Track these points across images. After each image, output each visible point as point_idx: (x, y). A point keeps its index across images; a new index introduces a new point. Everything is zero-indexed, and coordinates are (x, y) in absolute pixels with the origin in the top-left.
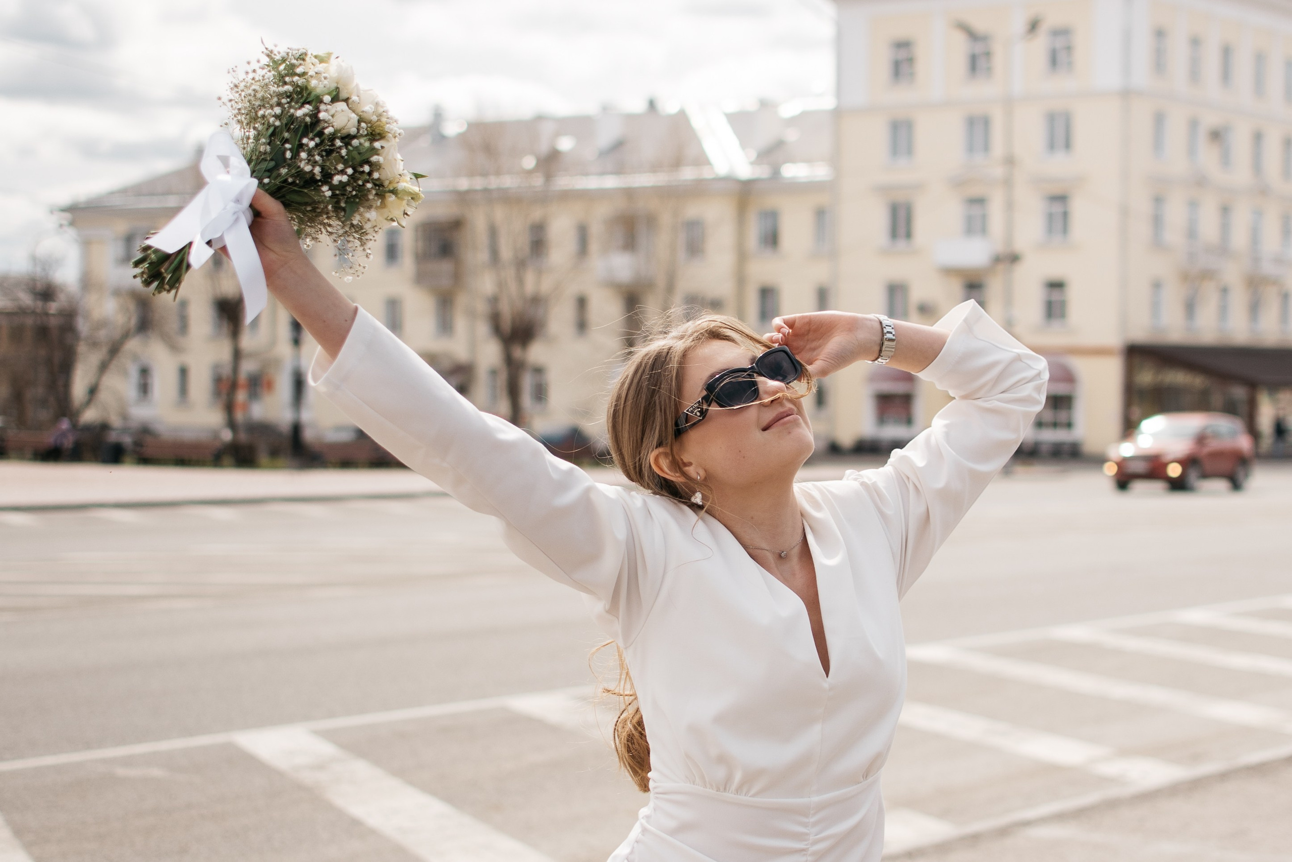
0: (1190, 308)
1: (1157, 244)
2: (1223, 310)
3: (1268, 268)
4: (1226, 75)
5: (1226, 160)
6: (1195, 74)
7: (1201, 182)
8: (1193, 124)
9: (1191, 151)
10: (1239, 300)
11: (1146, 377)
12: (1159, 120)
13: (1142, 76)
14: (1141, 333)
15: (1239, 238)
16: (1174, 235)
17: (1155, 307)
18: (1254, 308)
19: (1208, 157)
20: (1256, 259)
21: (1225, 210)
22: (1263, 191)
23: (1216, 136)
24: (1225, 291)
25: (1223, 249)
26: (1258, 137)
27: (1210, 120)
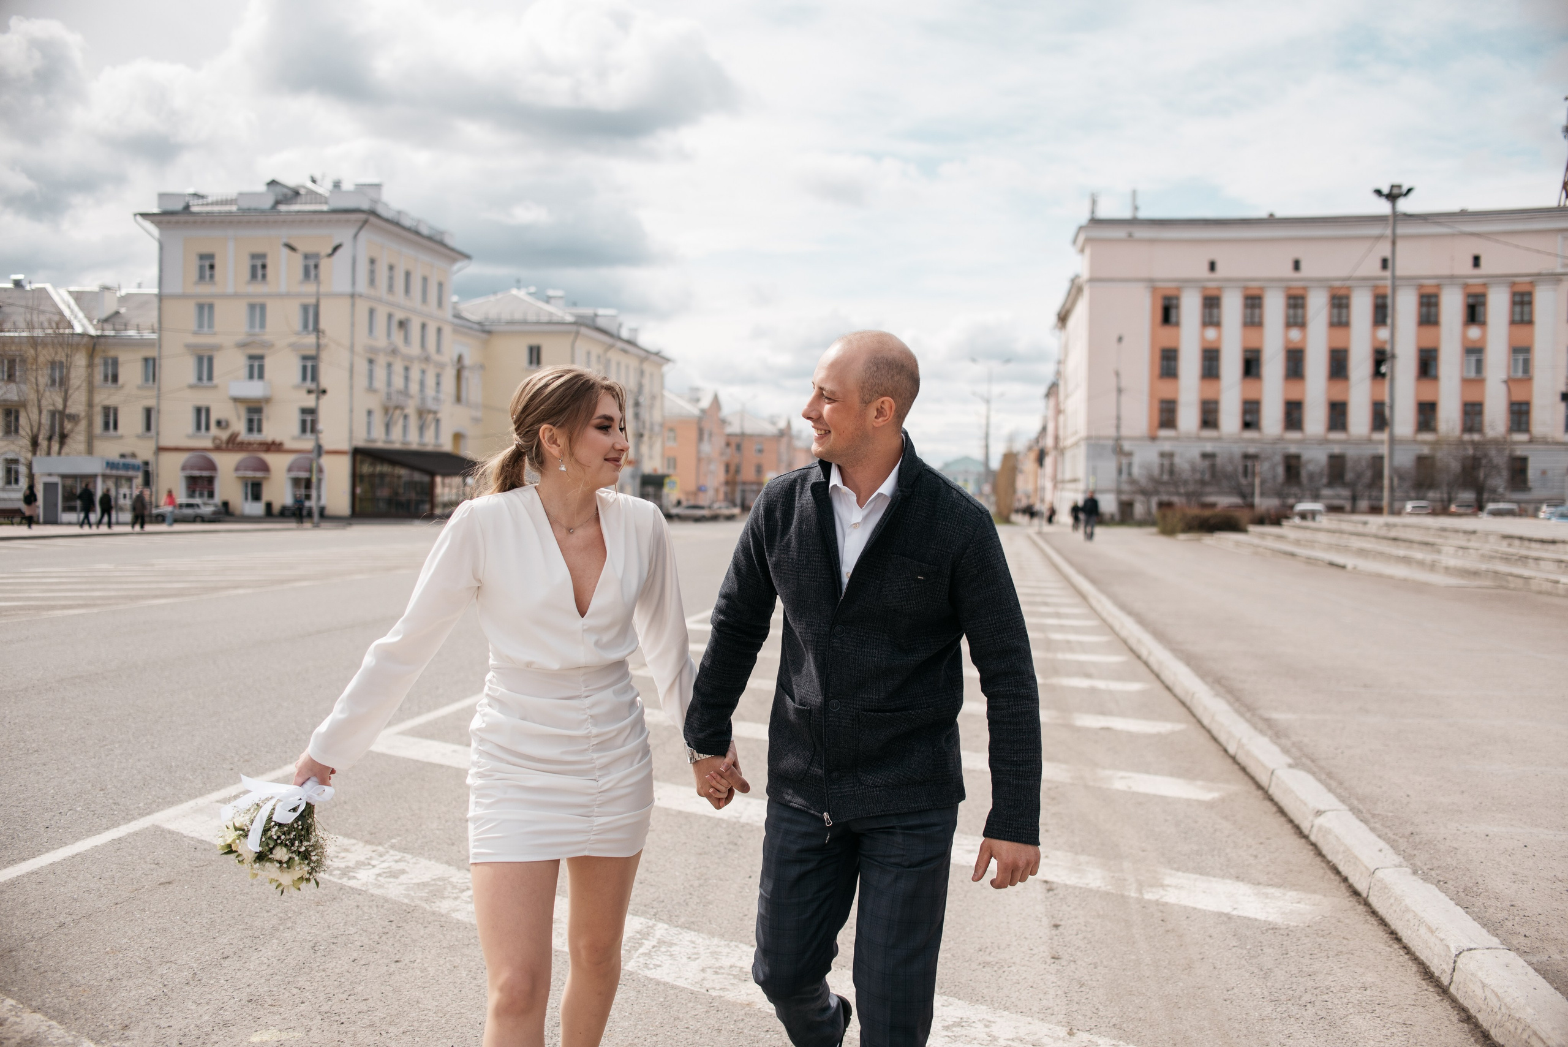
0: (388, 427)
1: (371, 389)
2: (405, 428)
3: (430, 405)
4: (407, 290)
5: (406, 340)
6: (391, 288)
7: (394, 352)
8: (390, 316)
9: (389, 335)
10: (413, 422)
11: (366, 469)
12: (372, 312)
13: (362, 286)
14: (360, 443)
15: (414, 388)
16: (380, 382)
17: (369, 424)
18: (422, 429)
19: (397, 337)
20: (423, 400)
21: (407, 369)
22: (427, 359)
23: (402, 324)
24: (406, 417)
25: (405, 392)
26: (424, 326)
27: (399, 315)
